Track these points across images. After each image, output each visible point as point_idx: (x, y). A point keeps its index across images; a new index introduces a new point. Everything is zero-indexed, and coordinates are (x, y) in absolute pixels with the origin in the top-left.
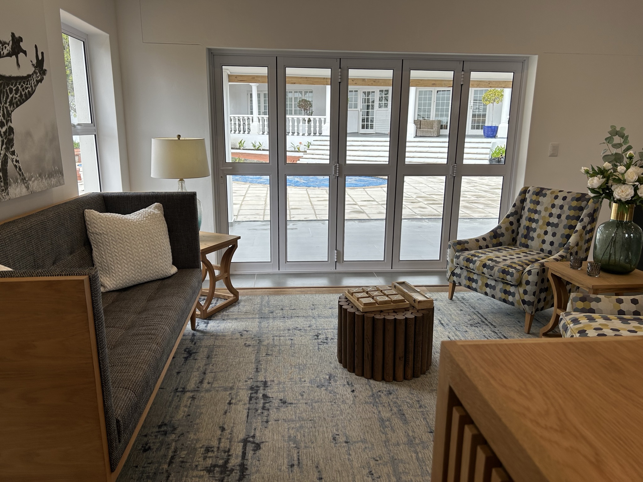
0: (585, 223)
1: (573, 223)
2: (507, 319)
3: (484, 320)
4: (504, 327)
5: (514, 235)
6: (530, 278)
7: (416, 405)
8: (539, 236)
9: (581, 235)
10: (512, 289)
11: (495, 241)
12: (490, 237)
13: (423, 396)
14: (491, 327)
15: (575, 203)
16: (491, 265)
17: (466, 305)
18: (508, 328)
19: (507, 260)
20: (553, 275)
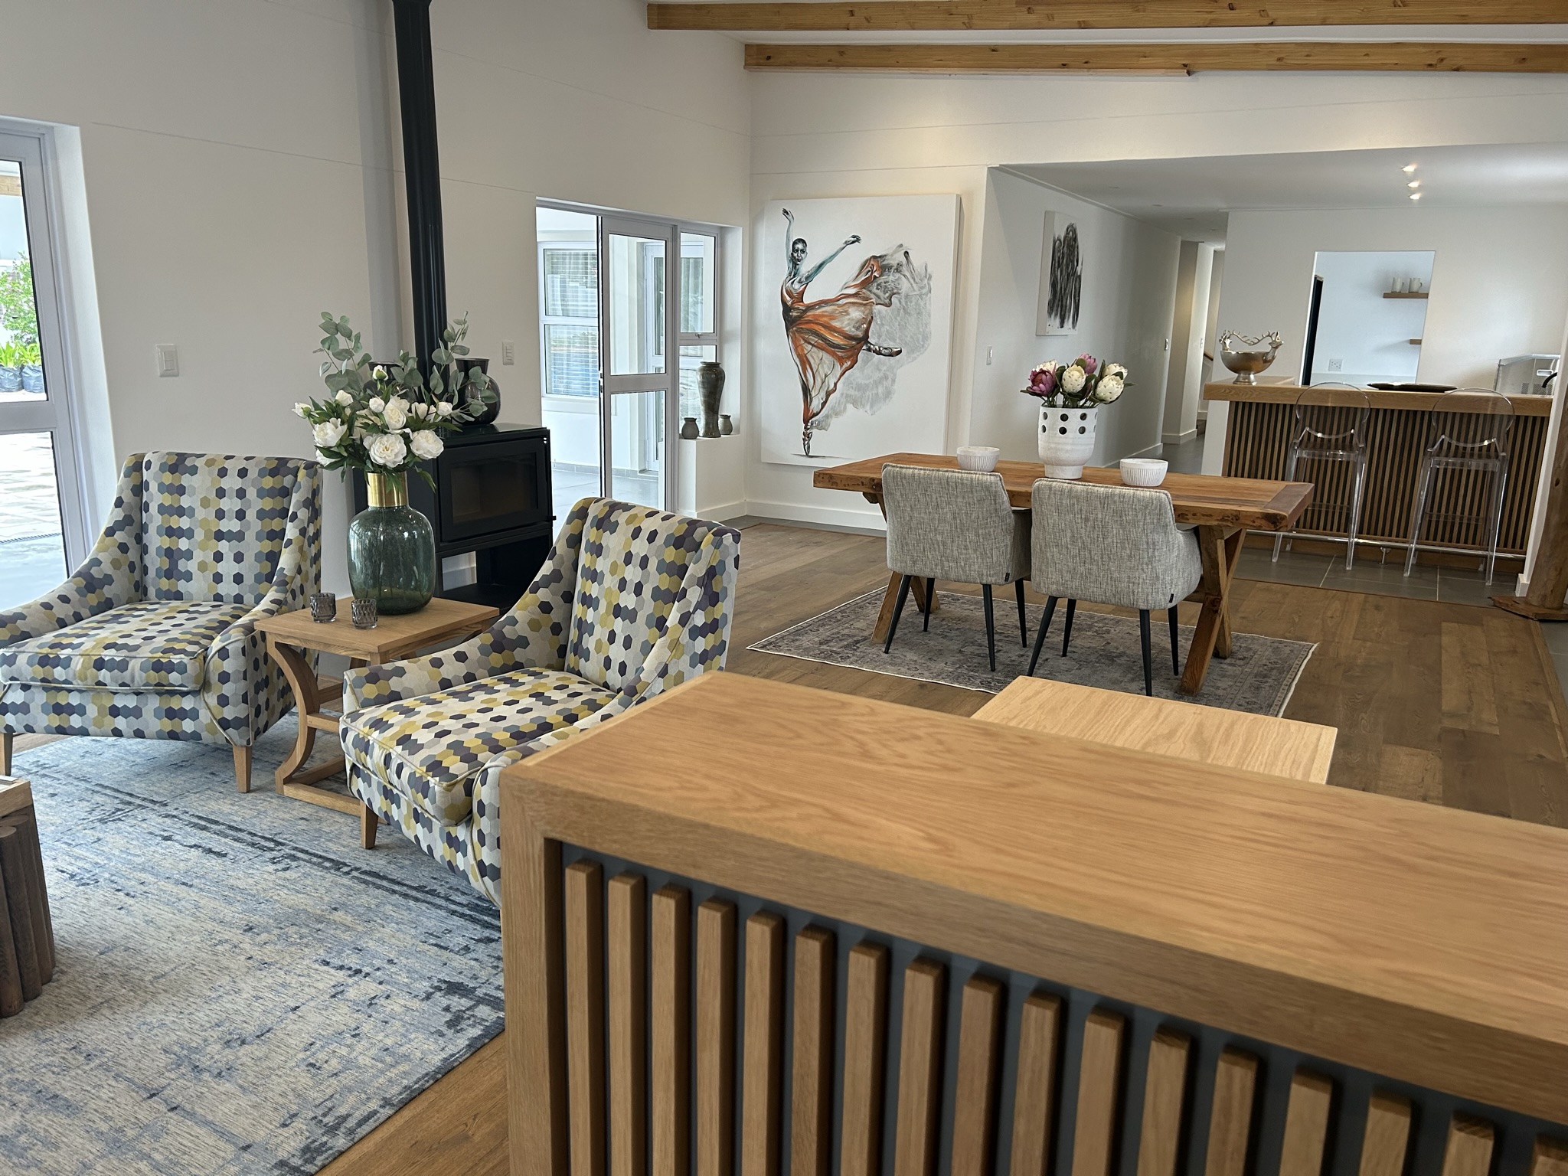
0: (303, 521)
1: (275, 524)
2: (183, 778)
3: (128, 798)
4: (186, 797)
5: (137, 575)
6: (228, 666)
7: (75, 1059)
8: (202, 566)
9: (301, 550)
10: (187, 703)
11: (93, 599)
12: (78, 590)
13: (82, 1031)
14: (156, 807)
15: (268, 482)
16: (117, 659)
17: (59, 780)
18: (198, 795)
19: (154, 637)
20: (280, 646)
